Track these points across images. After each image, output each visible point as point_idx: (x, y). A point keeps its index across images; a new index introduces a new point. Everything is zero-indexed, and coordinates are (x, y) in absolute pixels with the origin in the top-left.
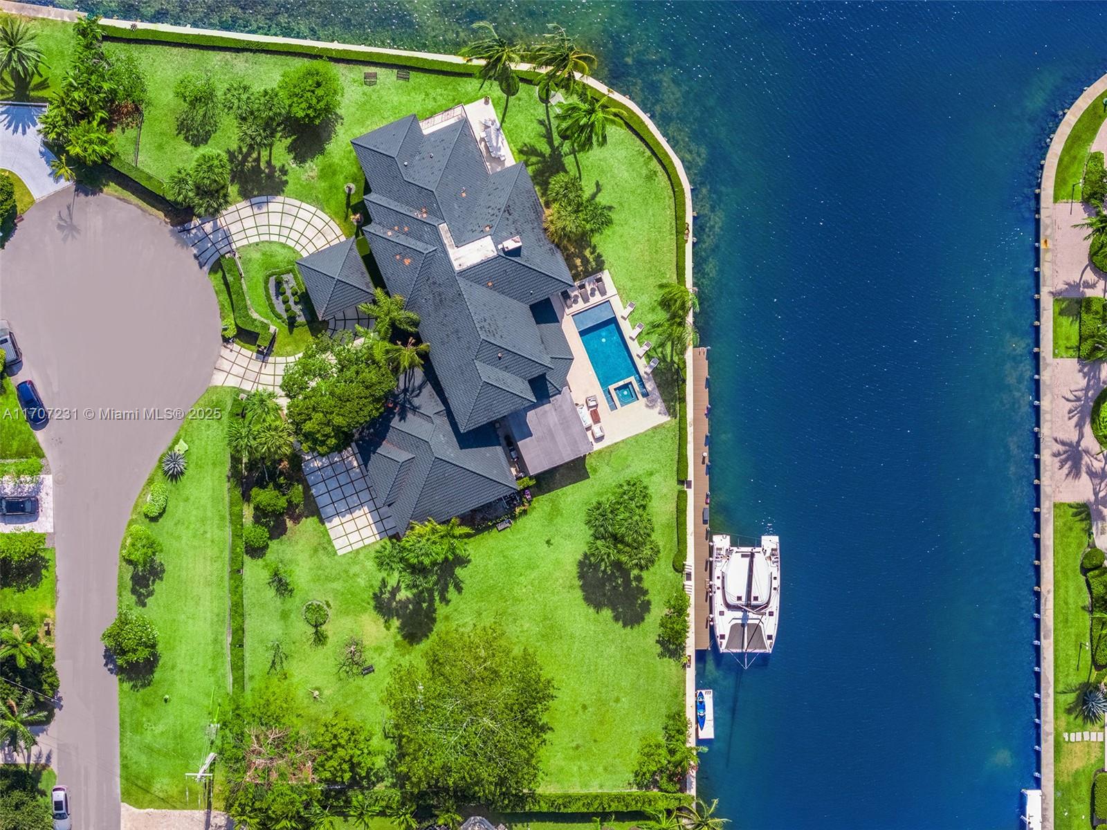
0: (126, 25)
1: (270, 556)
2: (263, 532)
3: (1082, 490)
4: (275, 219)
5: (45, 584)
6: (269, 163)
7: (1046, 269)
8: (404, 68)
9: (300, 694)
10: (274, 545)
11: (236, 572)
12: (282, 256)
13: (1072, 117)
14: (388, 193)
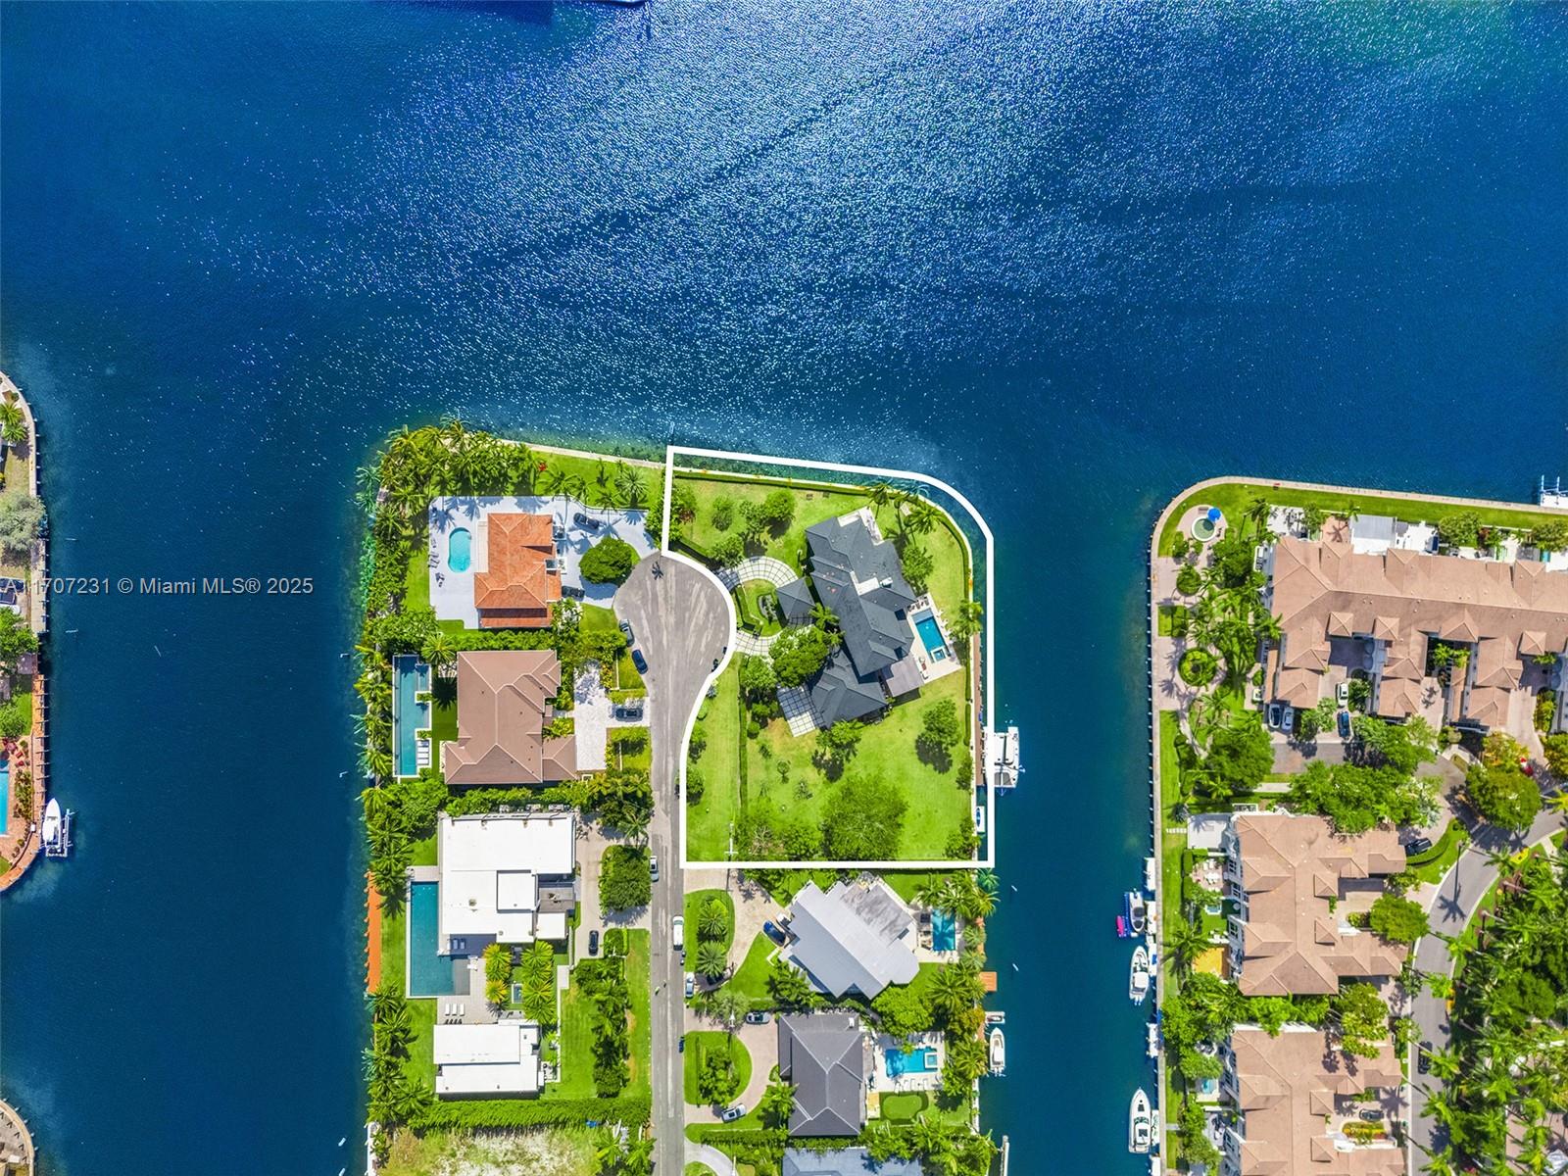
0: (686, 470)
1: (759, 737)
2: (758, 726)
3: (1173, 704)
4: (762, 568)
5: (645, 753)
6: (758, 540)
7: (1154, 591)
8: (827, 491)
9: (775, 808)
10: (762, 732)
11: (743, 747)
12: (765, 586)
13: (1167, 514)
14: (824, 556)
